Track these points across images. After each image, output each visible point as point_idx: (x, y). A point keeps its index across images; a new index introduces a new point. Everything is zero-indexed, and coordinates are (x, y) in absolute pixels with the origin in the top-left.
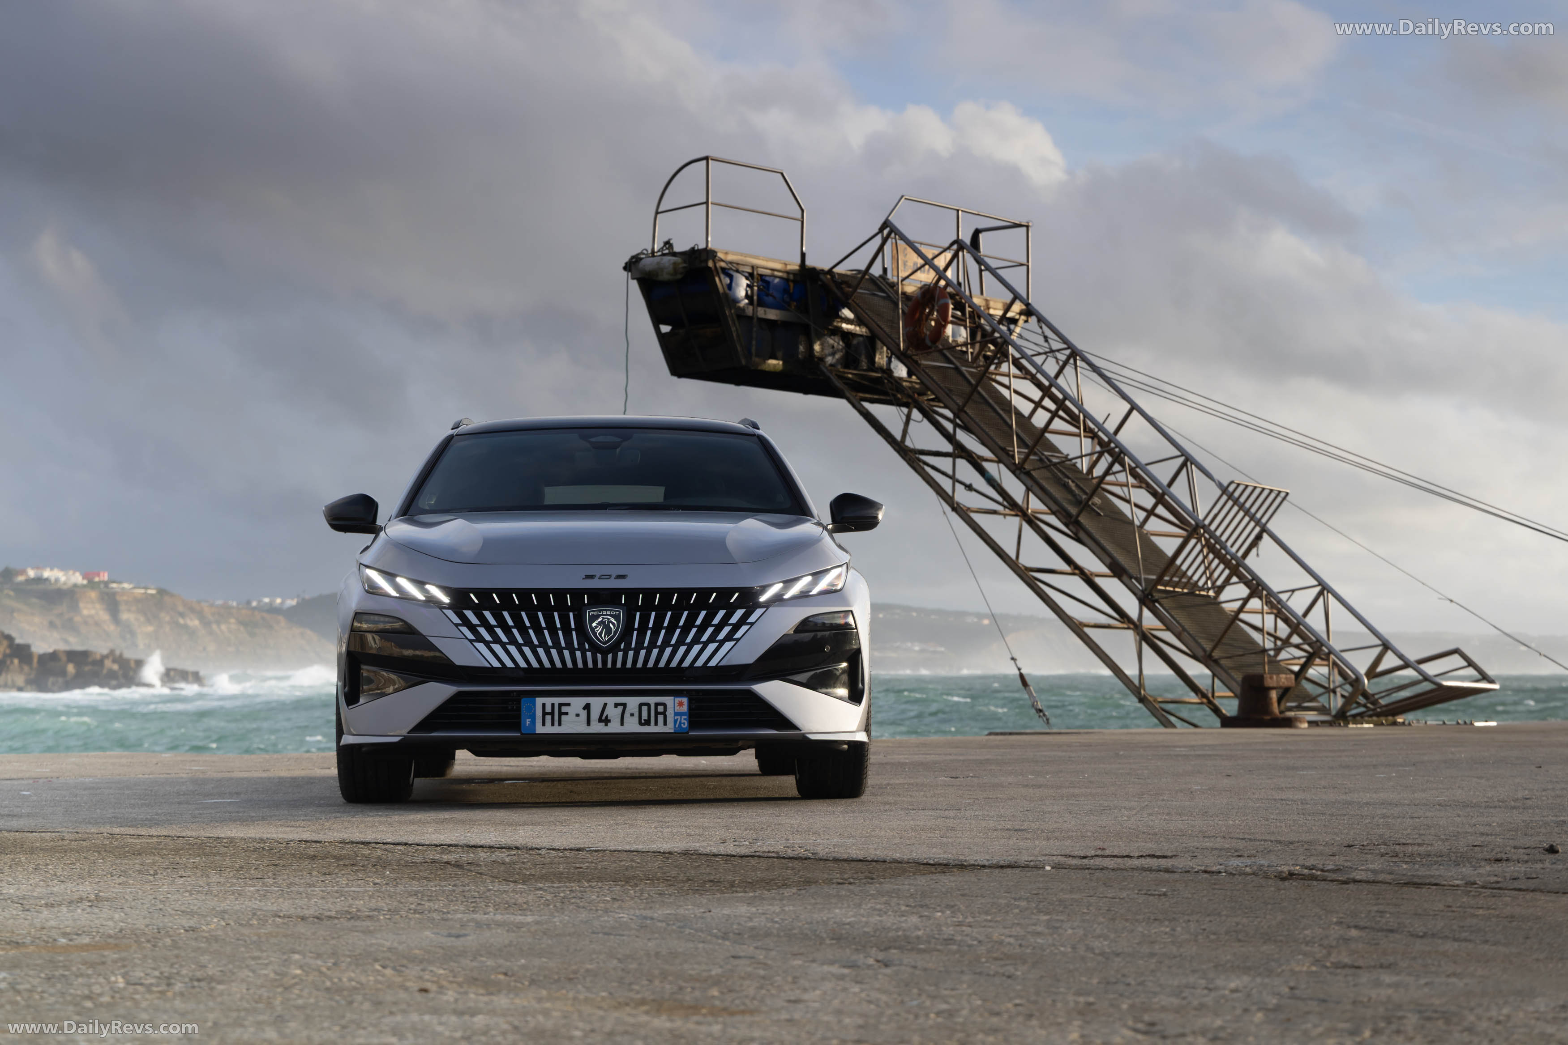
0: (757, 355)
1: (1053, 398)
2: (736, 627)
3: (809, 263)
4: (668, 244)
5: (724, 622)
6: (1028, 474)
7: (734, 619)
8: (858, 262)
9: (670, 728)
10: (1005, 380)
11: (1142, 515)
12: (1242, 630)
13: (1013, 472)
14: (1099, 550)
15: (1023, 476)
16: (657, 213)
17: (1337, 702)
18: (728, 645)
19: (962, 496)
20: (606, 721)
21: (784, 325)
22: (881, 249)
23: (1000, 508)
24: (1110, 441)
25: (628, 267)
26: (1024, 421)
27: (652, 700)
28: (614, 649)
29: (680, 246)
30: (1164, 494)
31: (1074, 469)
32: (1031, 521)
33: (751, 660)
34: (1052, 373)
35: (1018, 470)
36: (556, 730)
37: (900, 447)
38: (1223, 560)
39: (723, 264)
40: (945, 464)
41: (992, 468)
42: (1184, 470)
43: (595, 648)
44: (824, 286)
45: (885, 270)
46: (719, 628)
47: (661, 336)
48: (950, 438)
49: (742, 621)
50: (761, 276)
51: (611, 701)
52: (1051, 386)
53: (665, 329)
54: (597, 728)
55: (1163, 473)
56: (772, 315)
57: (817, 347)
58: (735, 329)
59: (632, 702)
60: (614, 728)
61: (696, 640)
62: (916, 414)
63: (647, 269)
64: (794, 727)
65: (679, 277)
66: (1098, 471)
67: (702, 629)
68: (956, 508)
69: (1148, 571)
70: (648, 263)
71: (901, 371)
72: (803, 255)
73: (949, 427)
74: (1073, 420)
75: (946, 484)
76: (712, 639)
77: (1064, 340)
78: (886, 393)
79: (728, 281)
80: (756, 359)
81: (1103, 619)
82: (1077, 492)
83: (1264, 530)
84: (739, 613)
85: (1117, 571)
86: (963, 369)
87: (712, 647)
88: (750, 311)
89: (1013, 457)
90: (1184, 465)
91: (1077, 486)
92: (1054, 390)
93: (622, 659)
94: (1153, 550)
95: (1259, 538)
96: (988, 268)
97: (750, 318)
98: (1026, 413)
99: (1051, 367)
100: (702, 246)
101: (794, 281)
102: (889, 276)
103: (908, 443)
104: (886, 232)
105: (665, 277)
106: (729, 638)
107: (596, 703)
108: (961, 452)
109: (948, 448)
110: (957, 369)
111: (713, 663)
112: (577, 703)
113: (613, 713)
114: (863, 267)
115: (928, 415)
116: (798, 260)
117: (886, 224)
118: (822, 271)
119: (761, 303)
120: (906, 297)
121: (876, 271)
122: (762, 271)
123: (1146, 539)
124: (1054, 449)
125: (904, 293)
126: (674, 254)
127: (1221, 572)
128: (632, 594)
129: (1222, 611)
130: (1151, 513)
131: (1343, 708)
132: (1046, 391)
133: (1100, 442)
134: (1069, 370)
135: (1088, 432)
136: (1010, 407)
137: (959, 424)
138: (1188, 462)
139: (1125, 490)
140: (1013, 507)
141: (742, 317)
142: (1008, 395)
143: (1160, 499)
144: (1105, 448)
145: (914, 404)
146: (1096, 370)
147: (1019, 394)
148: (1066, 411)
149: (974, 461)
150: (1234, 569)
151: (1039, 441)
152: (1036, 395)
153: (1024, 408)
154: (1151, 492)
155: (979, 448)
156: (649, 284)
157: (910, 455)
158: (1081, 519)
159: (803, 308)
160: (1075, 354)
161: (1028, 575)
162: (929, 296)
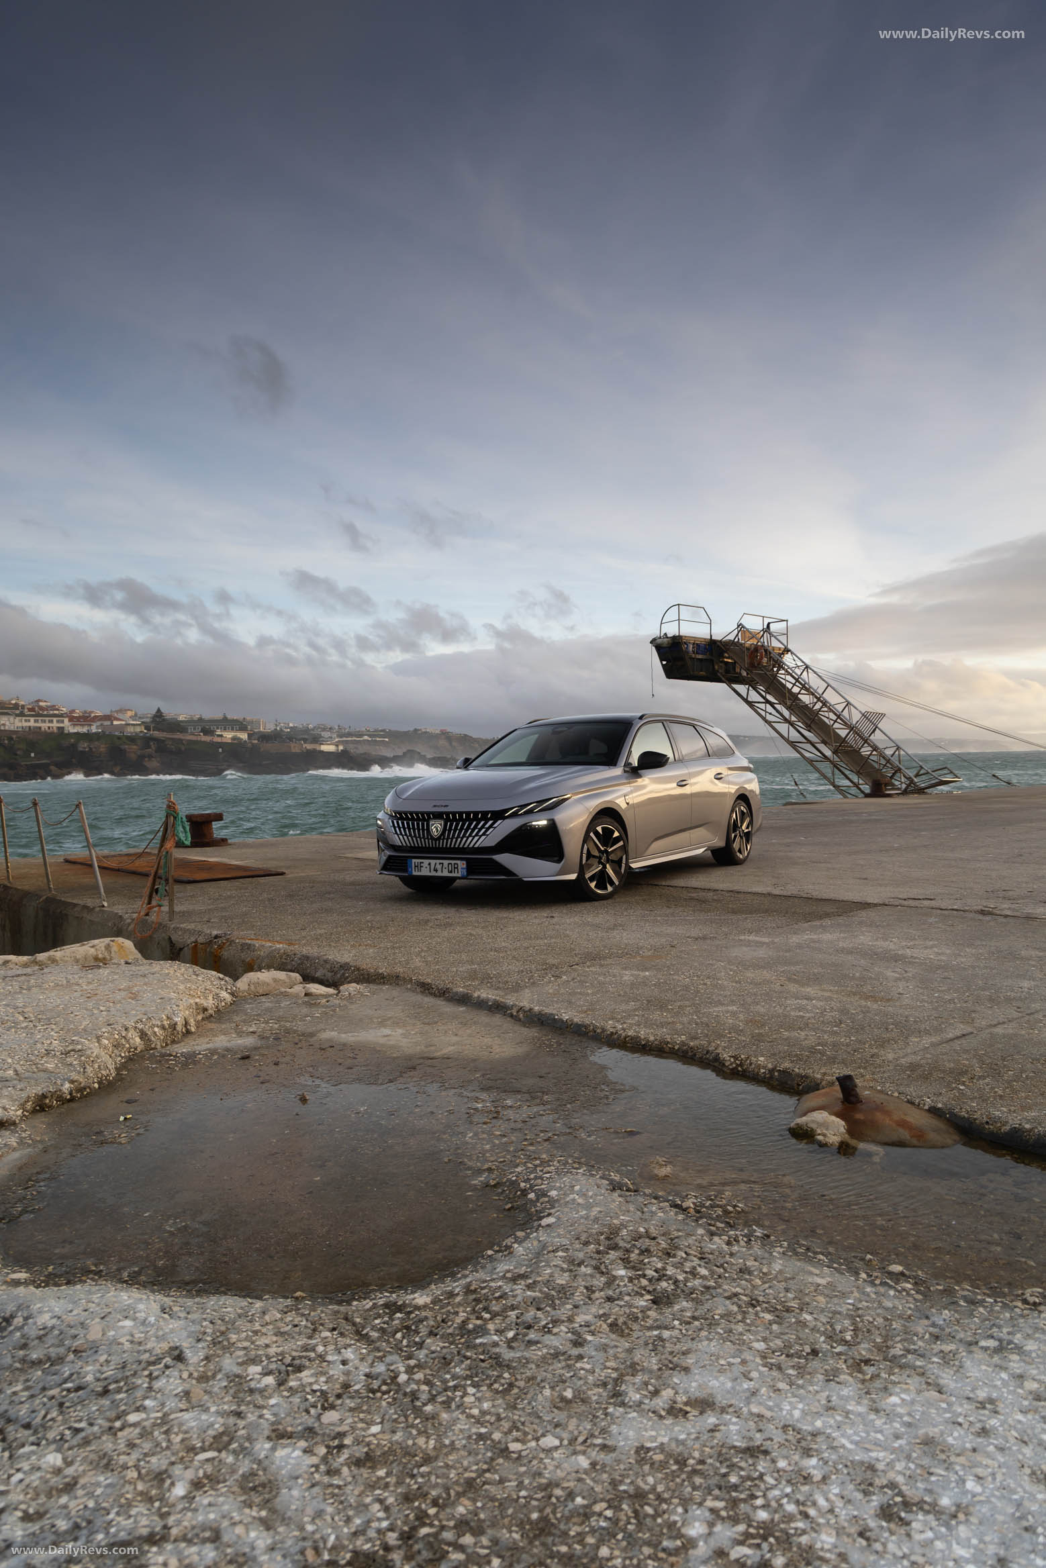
0: (696, 671)
1: (800, 683)
2: (488, 829)
3: (713, 638)
4: (665, 634)
5: (483, 827)
6: (791, 710)
7: (487, 826)
8: (731, 637)
9: (459, 875)
10: (783, 676)
11: (832, 722)
12: (869, 762)
13: (786, 709)
14: (817, 735)
16: (661, 624)
17: (904, 786)
18: (483, 837)
19: (769, 718)
20: (436, 870)
21: (705, 660)
22: (738, 633)
23: (782, 721)
24: (820, 697)
25: (651, 642)
26: (789, 691)
27: (453, 862)
28: (439, 838)
29: (669, 635)
30: (840, 715)
31: (809, 708)
32: (792, 724)
33: (493, 844)
35: (788, 708)
36: (419, 874)
37: (746, 701)
38: (862, 738)
39: (684, 640)
40: (762, 706)
41: (778, 707)
42: (847, 707)
43: (432, 838)
44: (719, 646)
45: (739, 639)
46: (480, 830)
47: (663, 665)
48: (764, 698)
49: (491, 826)
50: (697, 644)
51: (438, 861)
53: (664, 663)
54: (433, 874)
55: (840, 708)
56: (700, 657)
57: (716, 667)
58: (688, 663)
59: (446, 862)
60: (439, 874)
61: (470, 835)
62: (751, 689)
63: (658, 643)
64: (514, 875)
65: (668, 646)
66: (817, 708)
67: (473, 830)
68: (766, 721)
69: (835, 743)
70: (659, 641)
71: (744, 674)
72: (711, 636)
73: (763, 694)
74: (807, 690)
75: (763, 713)
76: (477, 835)
77: (803, 662)
78: (741, 682)
79: (686, 645)
80: (695, 673)
81: (819, 759)
82: (809, 716)
83: (876, 727)
84: (490, 822)
85: (824, 742)
86: (767, 673)
87: (476, 838)
88: (694, 656)
89: (786, 703)
91: (809, 713)
92: (799, 679)
93: (442, 844)
94: (836, 735)
95: (875, 729)
97: (694, 658)
98: (790, 688)
99: (798, 672)
100: (677, 634)
101: (708, 645)
102: (742, 642)
103: (749, 699)
105: (664, 645)
106: (484, 834)
107: (433, 862)
108: (767, 702)
109: (763, 700)
110: (765, 673)
111: (476, 846)
112: (426, 862)
113: (439, 867)
114: (732, 639)
115: (756, 689)
116: (709, 637)
118: (718, 640)
119: (697, 653)
120: (748, 649)
121: (737, 640)
122: (697, 642)
123: (833, 730)
124: (800, 700)
125: (746, 648)
126: (667, 638)
127: (861, 742)
128: (448, 814)
129: (862, 756)
130: (835, 721)
131: (906, 789)
132: (797, 680)
133: (816, 697)
134: (805, 673)
135: (813, 694)
136: (784, 686)
137: (767, 692)
138: (848, 704)
139: (826, 714)
140: (786, 720)
141: (691, 658)
142: (784, 682)
143: (838, 717)
144: (819, 699)
145: (750, 685)
146: (815, 672)
147: (787, 681)
148: (805, 687)
149: (772, 704)
150: (866, 741)
151: (795, 697)
152: (794, 681)
153: (789, 686)
154: (835, 714)
155: (773, 700)
156: (659, 648)
157: (750, 704)
158: (813, 726)
159: (711, 654)
160: (807, 667)
161: (793, 744)
162: (756, 649)
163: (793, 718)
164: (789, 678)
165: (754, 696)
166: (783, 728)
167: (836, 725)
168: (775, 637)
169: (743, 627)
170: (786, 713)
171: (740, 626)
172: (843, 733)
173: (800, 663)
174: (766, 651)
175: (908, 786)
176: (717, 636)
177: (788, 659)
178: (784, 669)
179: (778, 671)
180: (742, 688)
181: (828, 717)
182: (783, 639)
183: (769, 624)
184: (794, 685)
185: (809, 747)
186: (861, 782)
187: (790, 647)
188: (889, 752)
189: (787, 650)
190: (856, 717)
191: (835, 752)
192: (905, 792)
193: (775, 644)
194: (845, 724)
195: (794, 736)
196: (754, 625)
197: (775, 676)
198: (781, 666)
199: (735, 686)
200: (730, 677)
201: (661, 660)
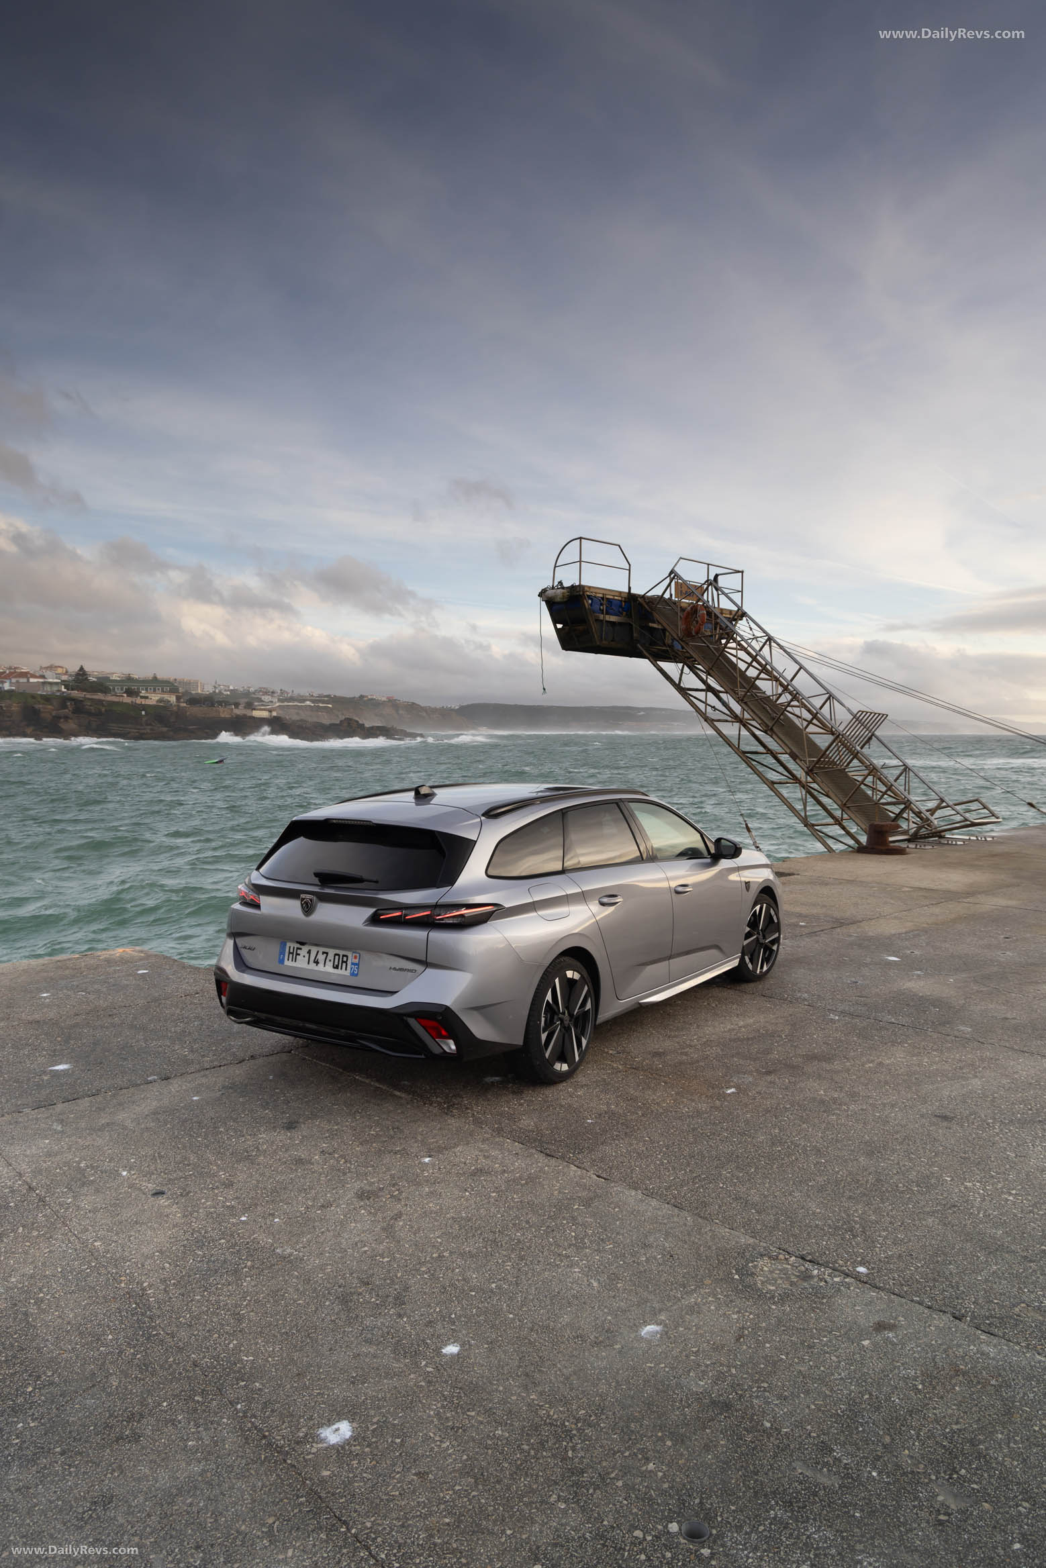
0: (605, 640)
1: (760, 663)
3: (632, 592)
4: (560, 583)
6: (745, 703)
8: (658, 592)
10: (733, 652)
11: (805, 723)
12: (863, 790)
13: (738, 702)
14: (782, 743)
15: (742, 704)
16: (555, 567)
17: (913, 827)
19: (711, 713)
21: (620, 624)
22: (669, 585)
23: (729, 719)
24: (788, 685)
25: (540, 595)
26: (743, 674)
29: (566, 584)
30: (817, 713)
31: (772, 700)
32: (744, 724)
34: (758, 649)
35: (740, 701)
37: (678, 687)
38: (850, 750)
39: (588, 593)
40: (701, 695)
41: (724, 696)
42: (828, 702)
44: (640, 604)
45: (671, 595)
47: (557, 630)
48: (704, 682)
50: (608, 599)
52: (757, 655)
53: (559, 626)
56: (613, 619)
57: (635, 635)
58: (595, 627)
62: (686, 669)
63: (550, 596)
65: (565, 600)
66: (783, 700)
68: (706, 719)
69: (810, 756)
70: (550, 593)
71: (676, 646)
72: (630, 588)
73: (704, 676)
74: (769, 673)
75: (702, 706)
77: (764, 632)
78: (671, 658)
79: (590, 601)
80: (604, 642)
82: (771, 712)
83: (873, 735)
85: (794, 756)
86: (711, 646)
88: (601, 617)
89: (738, 694)
90: (829, 698)
91: (771, 709)
92: (758, 657)
94: (812, 744)
95: (870, 738)
96: (723, 593)
97: (602, 621)
98: (744, 670)
99: (757, 645)
100: (577, 584)
101: (625, 602)
102: (673, 598)
103: (682, 685)
104: (672, 576)
105: (558, 600)
108: (709, 689)
109: (703, 687)
110: (708, 646)
114: (660, 594)
115: (692, 669)
116: (627, 591)
117: (672, 572)
118: (639, 595)
119: (607, 613)
121: (667, 596)
122: (608, 597)
123: (809, 736)
124: (758, 688)
125: (681, 607)
126: (563, 588)
127: (848, 757)
129: (847, 776)
130: (810, 722)
131: (916, 833)
132: (754, 659)
133: (781, 684)
134: (767, 648)
135: (777, 680)
136: (735, 666)
137: (708, 674)
138: (831, 697)
139: (797, 711)
140: (736, 718)
141: (597, 620)
142: (734, 659)
143: (815, 716)
144: (786, 689)
145: (685, 663)
146: (781, 647)
147: (740, 660)
148: (765, 669)
149: (716, 693)
150: (856, 755)
151: (751, 684)
152: (749, 660)
153: (742, 666)
154: (809, 711)
155: (718, 688)
156: (551, 604)
157: (684, 692)
158: (774, 728)
159: (629, 616)
160: (770, 639)
161: (745, 756)
162: (694, 609)
163: (747, 716)
164: (742, 654)
165: (690, 680)
166: (731, 730)
167: (811, 728)
168: (726, 595)
169: (677, 575)
170: (737, 708)
171: (673, 574)
172: (823, 741)
173: (759, 633)
174: (709, 613)
175: (919, 828)
176: (638, 590)
177: (742, 627)
178: (735, 640)
179: (728, 642)
180: (671, 668)
181: (797, 714)
182: (736, 597)
183: (717, 576)
184: (750, 665)
185: (770, 760)
186: (845, 816)
187: (745, 608)
188: (891, 775)
189: (741, 614)
190: (841, 717)
191: (809, 772)
192: (915, 838)
193: (725, 604)
194: (823, 726)
195: (750, 745)
196: (695, 575)
197: (722, 651)
198: (730, 635)
199: (661, 664)
200: (657, 652)
201: (555, 622)
